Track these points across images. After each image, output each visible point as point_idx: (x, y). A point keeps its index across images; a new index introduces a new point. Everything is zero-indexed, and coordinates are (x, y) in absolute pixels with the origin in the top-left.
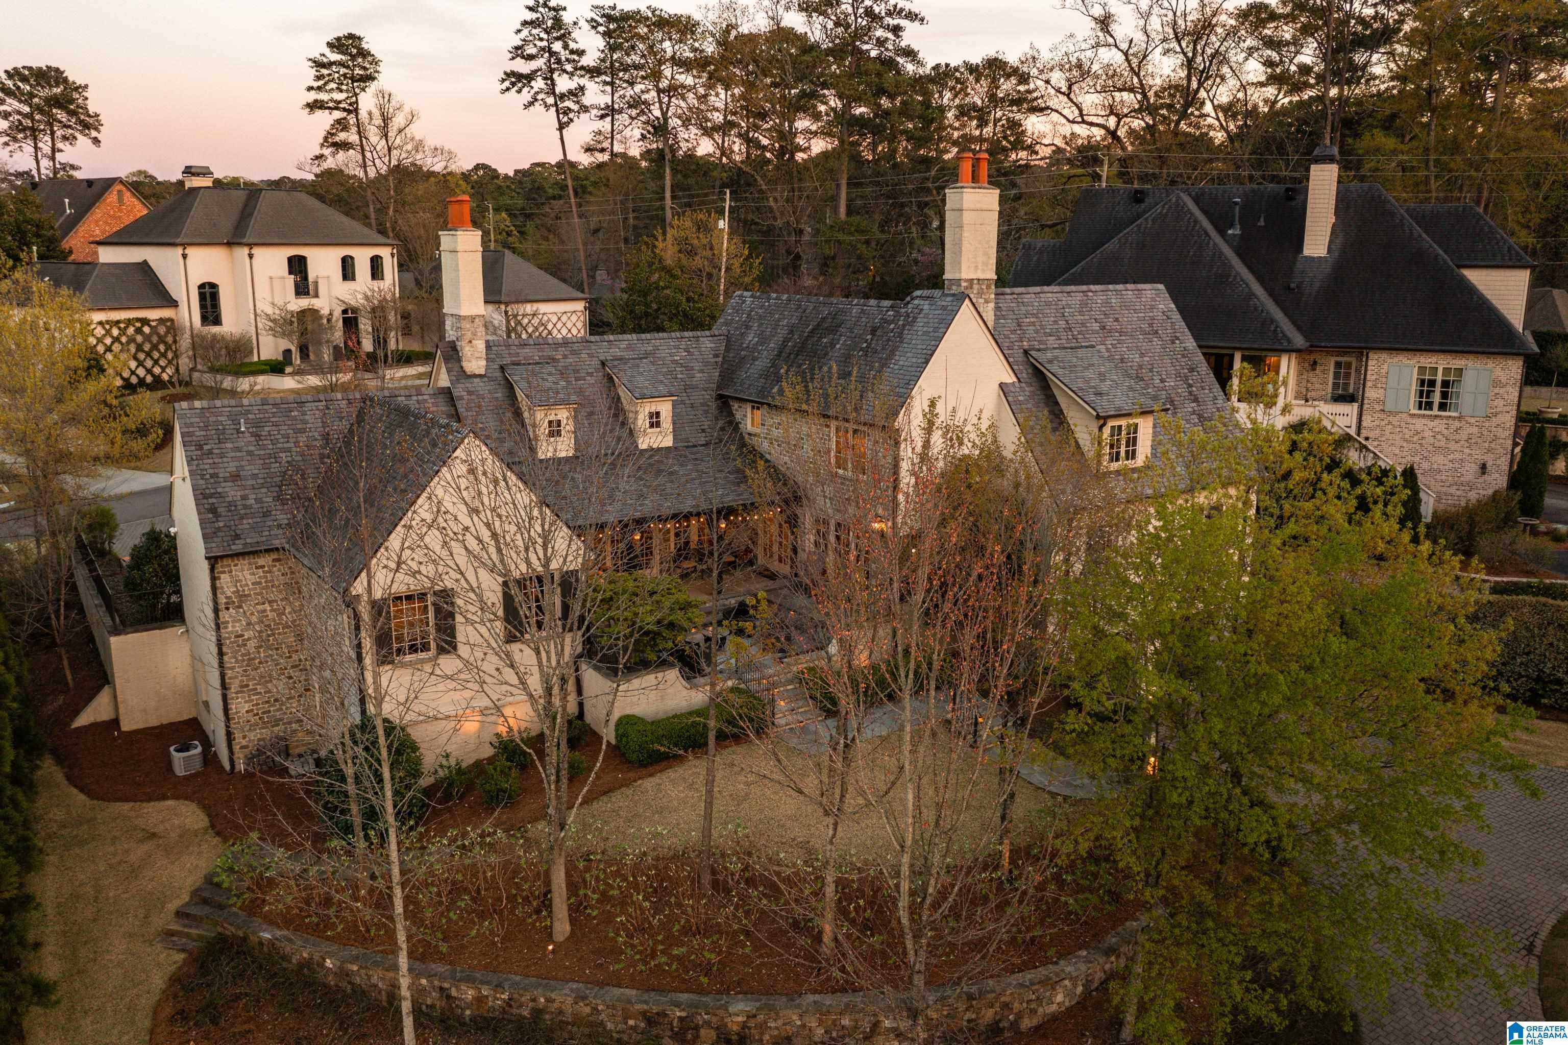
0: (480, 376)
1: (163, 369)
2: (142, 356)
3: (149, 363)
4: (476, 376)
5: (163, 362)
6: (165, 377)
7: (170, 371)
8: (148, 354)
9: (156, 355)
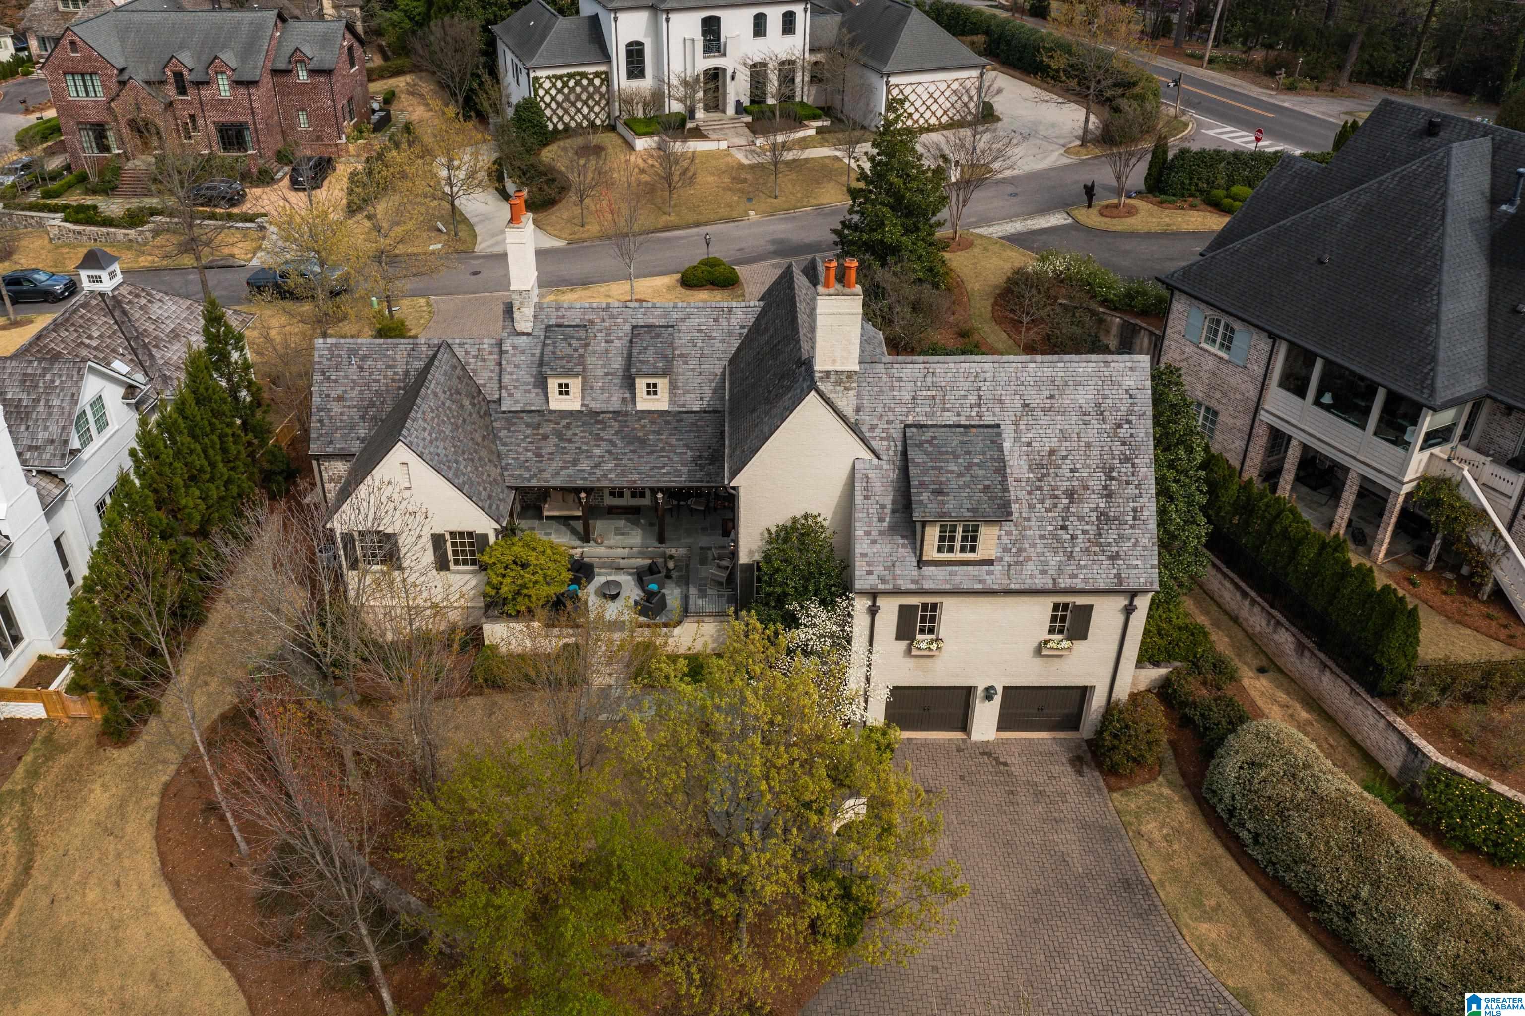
0: (528, 334)
1: (597, 115)
2: (579, 105)
3: (585, 110)
4: (524, 334)
5: (597, 109)
6: (598, 122)
7: (603, 115)
8: (585, 103)
9: (591, 103)
